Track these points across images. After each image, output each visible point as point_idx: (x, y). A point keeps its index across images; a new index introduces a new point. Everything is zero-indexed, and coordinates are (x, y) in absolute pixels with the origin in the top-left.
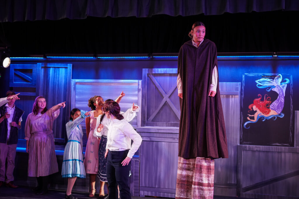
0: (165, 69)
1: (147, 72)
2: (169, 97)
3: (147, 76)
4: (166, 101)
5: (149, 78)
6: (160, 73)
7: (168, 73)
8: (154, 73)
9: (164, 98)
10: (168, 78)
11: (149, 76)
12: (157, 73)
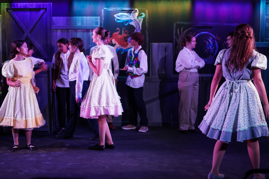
0: (25, 4)
1: (6, 7)
2: (30, 32)
3: (6, 11)
4: (27, 36)
5: (8, 13)
6: (19, 8)
7: (28, 7)
8: (13, 8)
9: (25, 33)
10: (28, 13)
11: (9, 11)
12: (16, 8)
